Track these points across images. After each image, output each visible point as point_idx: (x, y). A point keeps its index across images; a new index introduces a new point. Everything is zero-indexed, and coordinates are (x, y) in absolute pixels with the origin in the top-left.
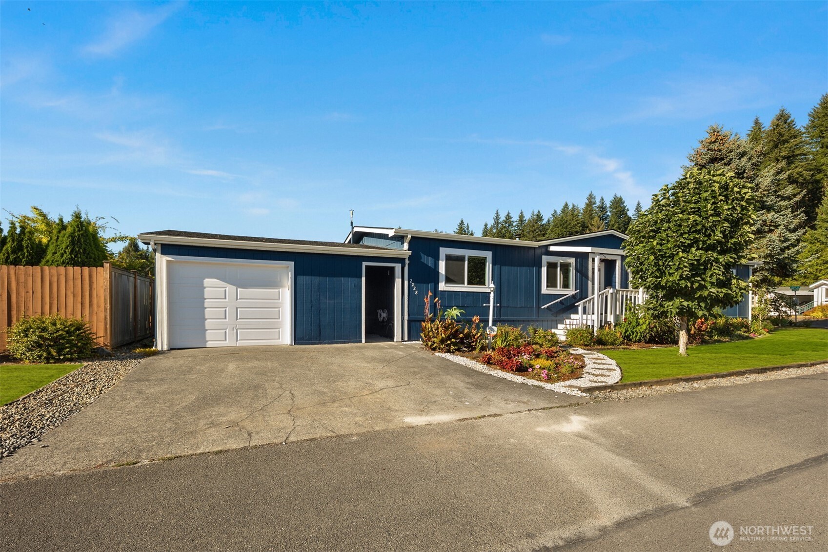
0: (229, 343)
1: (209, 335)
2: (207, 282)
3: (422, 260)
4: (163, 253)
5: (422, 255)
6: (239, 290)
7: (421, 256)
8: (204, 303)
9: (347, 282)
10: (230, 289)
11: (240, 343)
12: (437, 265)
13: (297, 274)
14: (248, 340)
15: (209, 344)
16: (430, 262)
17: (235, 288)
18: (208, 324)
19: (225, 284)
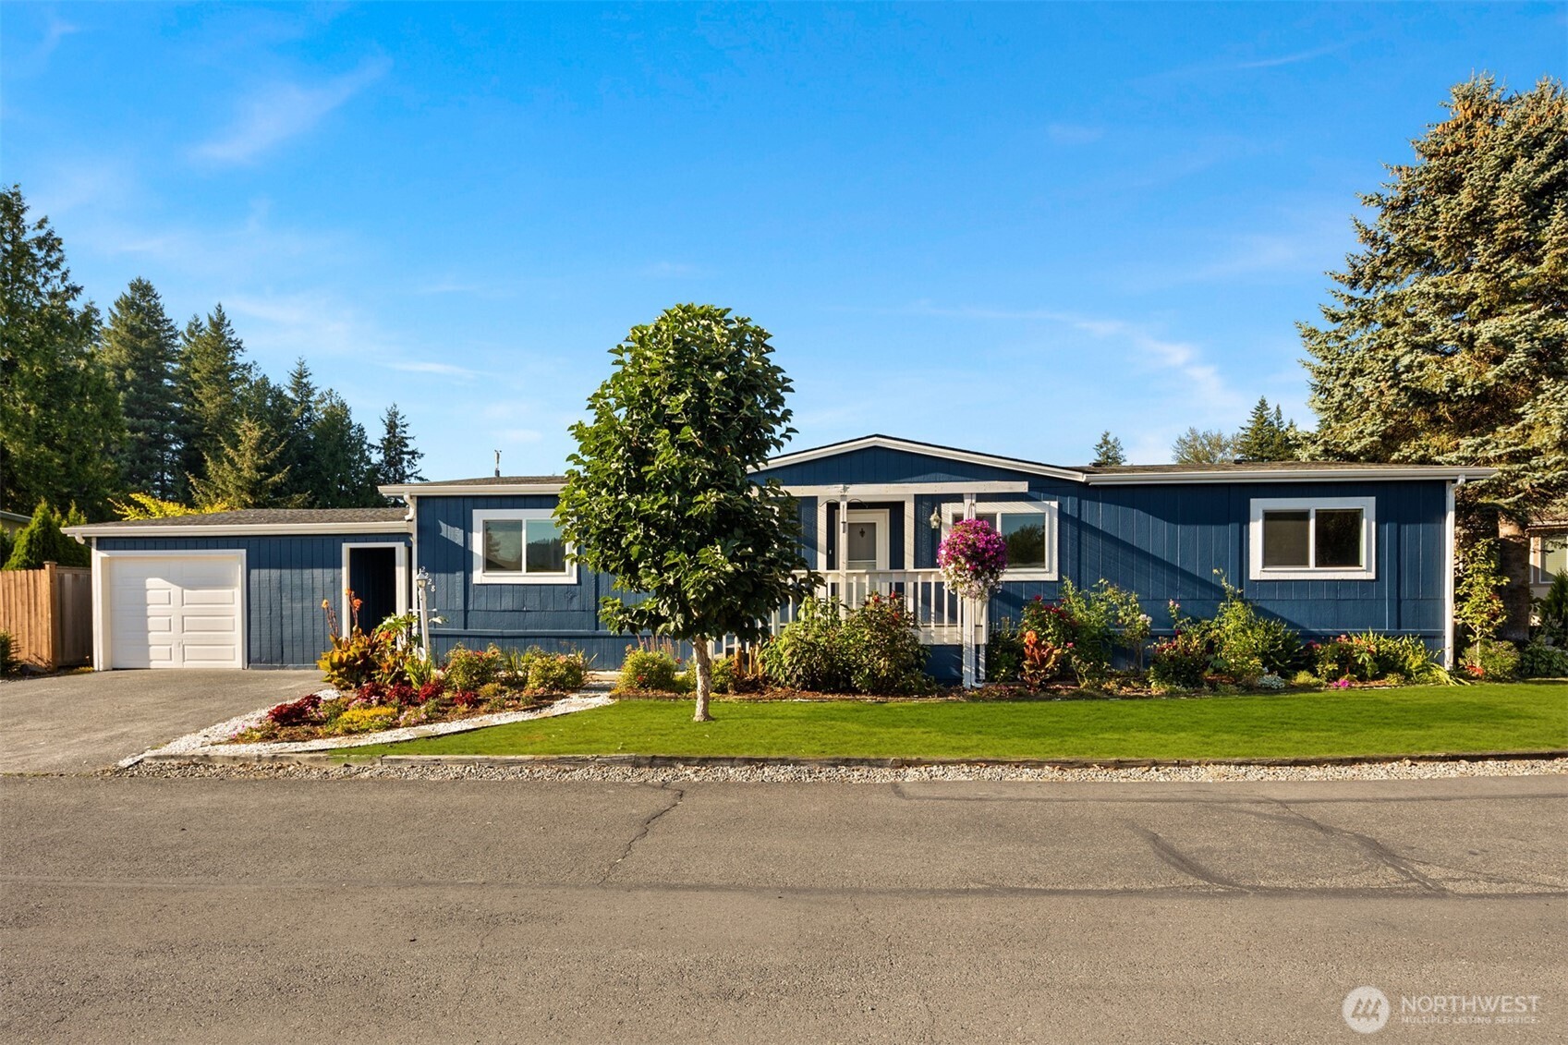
0: (175, 664)
1: (154, 652)
2: (152, 582)
3: (442, 534)
4: (98, 548)
5: (443, 525)
6: (185, 591)
7: (440, 527)
8: (146, 610)
9: (320, 575)
10: (176, 590)
11: (189, 665)
12: (467, 540)
13: (250, 566)
14: (196, 662)
15: (153, 665)
16: (456, 535)
17: (179, 589)
18: (152, 637)
19: (168, 584)
